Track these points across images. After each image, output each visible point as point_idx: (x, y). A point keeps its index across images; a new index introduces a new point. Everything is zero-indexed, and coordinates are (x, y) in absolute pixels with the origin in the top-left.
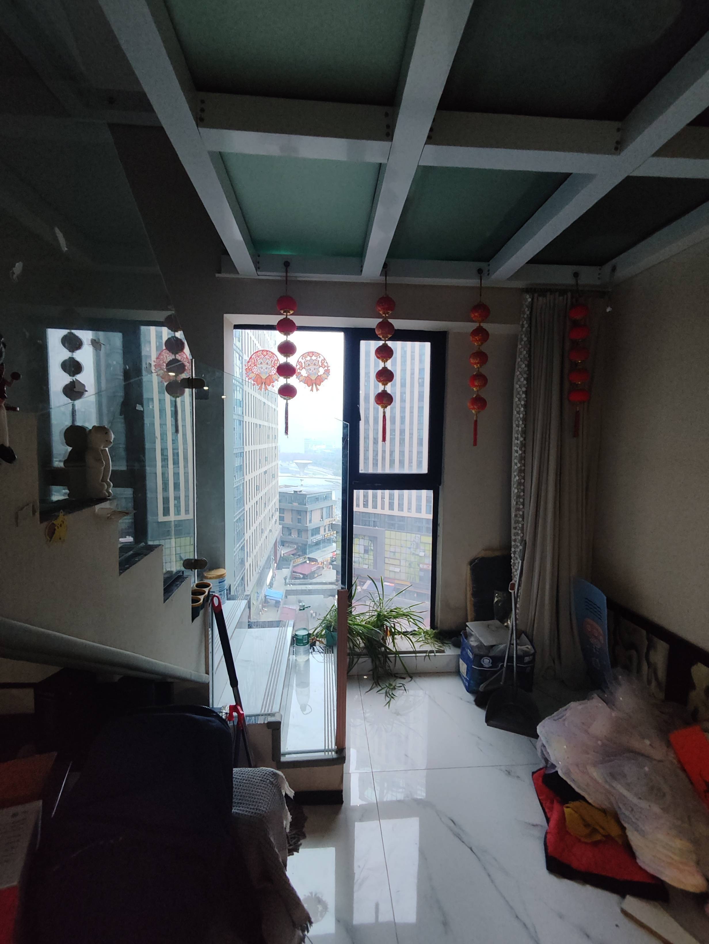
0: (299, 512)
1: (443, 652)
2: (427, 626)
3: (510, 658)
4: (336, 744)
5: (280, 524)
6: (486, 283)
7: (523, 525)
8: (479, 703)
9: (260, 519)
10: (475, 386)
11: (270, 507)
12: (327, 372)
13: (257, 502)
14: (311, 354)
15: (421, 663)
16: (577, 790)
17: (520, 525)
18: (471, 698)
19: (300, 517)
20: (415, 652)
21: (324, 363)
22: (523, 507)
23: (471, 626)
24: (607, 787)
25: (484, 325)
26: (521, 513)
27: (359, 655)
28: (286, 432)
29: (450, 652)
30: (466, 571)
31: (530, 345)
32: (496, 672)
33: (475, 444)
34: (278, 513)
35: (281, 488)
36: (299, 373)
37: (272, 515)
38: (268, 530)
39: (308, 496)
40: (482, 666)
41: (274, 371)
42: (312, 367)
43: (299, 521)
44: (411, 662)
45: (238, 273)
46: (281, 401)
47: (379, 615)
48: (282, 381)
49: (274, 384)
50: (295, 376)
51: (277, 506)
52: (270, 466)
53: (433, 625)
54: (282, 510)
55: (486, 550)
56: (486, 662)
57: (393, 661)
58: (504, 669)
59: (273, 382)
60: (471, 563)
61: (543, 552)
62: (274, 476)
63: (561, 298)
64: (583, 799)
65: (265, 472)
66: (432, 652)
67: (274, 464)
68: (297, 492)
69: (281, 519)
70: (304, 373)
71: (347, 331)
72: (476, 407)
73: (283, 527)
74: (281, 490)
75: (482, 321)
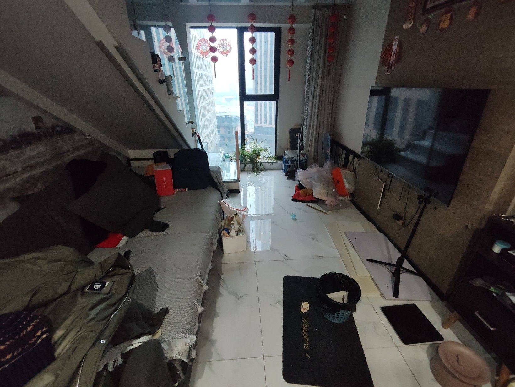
0: (228, 128)
1: (278, 162)
2: (274, 155)
3: (297, 161)
4: (237, 178)
5: (218, 135)
6: (294, 4)
7: (307, 114)
8: (286, 175)
9: (207, 131)
10: (289, 55)
11: (212, 124)
12: (231, 48)
13: (204, 122)
14: (223, 40)
15: (270, 166)
16: (305, 186)
17: (306, 114)
18: (284, 174)
19: (229, 130)
20: (267, 162)
21: (229, 45)
22: (308, 107)
23: (287, 152)
24: (311, 183)
25: (294, 26)
26: (307, 109)
27: (248, 163)
28: (215, 77)
29: (280, 162)
30: (288, 134)
31: (313, 34)
32: (292, 165)
33: (289, 80)
34: (217, 128)
35: (217, 113)
36: (219, 49)
37: (214, 130)
38: (212, 138)
39: (233, 118)
40: (288, 164)
41: (208, 49)
42: (224, 46)
43: (229, 133)
44: (265, 165)
45: (189, 2)
46: (212, 63)
47: (254, 150)
48: (212, 54)
49: (209, 55)
50: (217, 51)
51: (216, 124)
52: (210, 100)
53: (276, 155)
54: (219, 127)
55: (295, 125)
56: (290, 162)
57: (260, 165)
58: (295, 164)
59: (208, 54)
60: (290, 131)
61: (313, 124)
62: (212, 106)
63: (328, 10)
64: (306, 188)
65: (208, 104)
66: (274, 162)
67: (212, 99)
68: (226, 115)
69: (219, 132)
70: (221, 49)
71: (238, 28)
72: (289, 64)
73: (220, 136)
74: (217, 115)
75: (293, 24)
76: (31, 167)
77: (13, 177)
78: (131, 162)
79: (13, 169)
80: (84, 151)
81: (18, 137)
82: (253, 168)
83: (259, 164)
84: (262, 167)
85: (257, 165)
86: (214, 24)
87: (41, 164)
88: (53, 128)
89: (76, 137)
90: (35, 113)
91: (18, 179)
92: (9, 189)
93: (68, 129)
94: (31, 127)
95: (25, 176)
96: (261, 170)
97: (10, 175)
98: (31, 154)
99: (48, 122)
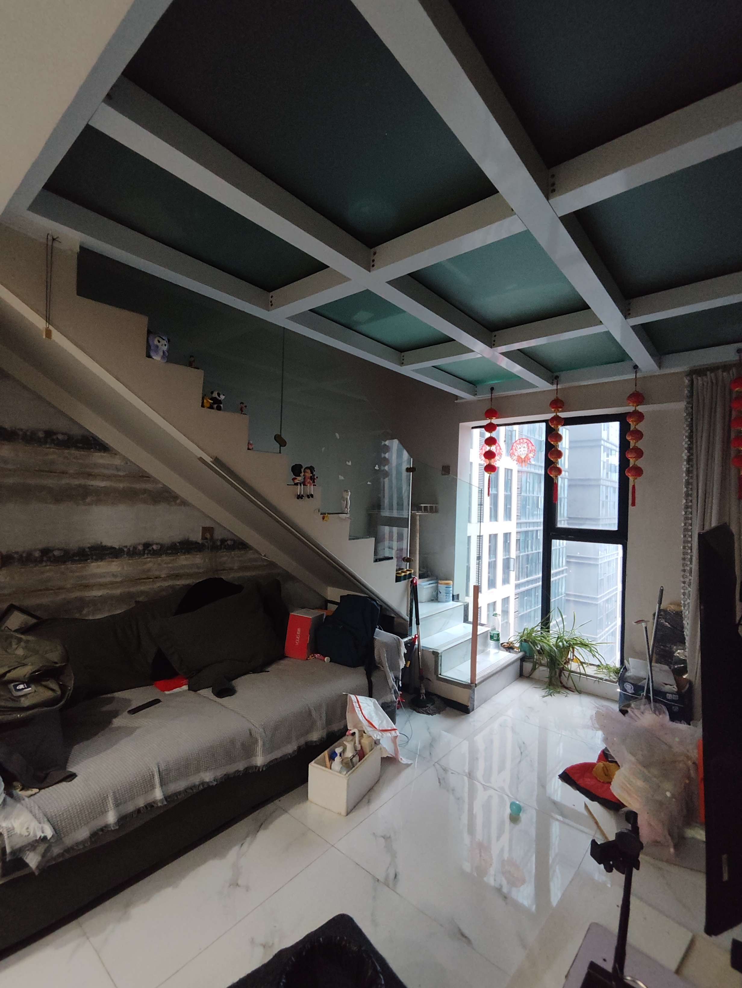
1: (614, 682)
4: (470, 680)
10: (632, 458)
12: (533, 452)
15: (591, 686)
31: (691, 419)
33: (633, 504)
48: (486, 462)
55: (671, 604)
56: (629, 688)
58: (644, 698)
63: (725, 373)
66: (602, 679)
70: (516, 454)
71: (545, 422)
72: (633, 474)
75: (638, 406)
76: (177, 576)
77: (153, 581)
78: (329, 604)
79: (157, 573)
80: (254, 573)
81: (178, 544)
82: (550, 678)
83: (567, 673)
84: (570, 684)
85: (560, 676)
86: (495, 421)
87: (189, 576)
88: (223, 541)
89: (250, 555)
90: (208, 524)
91: (158, 584)
92: (142, 592)
93: (242, 545)
94: (197, 537)
95: (166, 584)
96: (567, 688)
97: (151, 578)
98: (185, 563)
99: (218, 535)
